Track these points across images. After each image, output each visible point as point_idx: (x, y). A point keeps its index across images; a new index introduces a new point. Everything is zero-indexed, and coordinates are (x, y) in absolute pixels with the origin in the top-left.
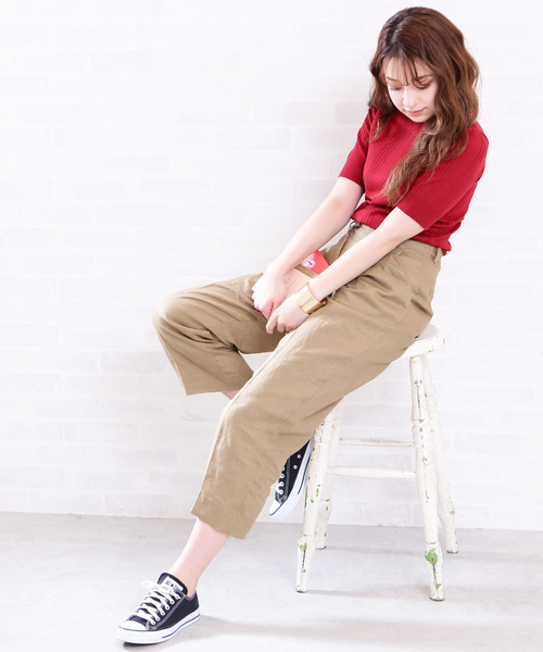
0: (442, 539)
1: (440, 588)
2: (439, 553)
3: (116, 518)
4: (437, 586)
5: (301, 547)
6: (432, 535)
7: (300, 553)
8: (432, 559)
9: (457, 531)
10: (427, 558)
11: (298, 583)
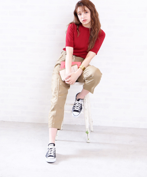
0: (90, 128)
2: (89, 132)
3: (13, 122)
4: (88, 139)
6: (87, 127)
8: (87, 133)
9: (93, 126)
10: (86, 133)
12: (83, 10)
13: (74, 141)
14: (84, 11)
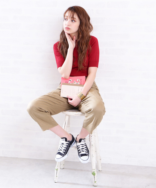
0: (97, 167)
1: (96, 183)
2: (96, 173)
4: (95, 182)
5: (56, 169)
6: (94, 167)
7: (56, 171)
8: (94, 174)
10: (92, 174)
11: (55, 180)
12: (71, 16)
13: (78, 184)
14: (72, 18)
